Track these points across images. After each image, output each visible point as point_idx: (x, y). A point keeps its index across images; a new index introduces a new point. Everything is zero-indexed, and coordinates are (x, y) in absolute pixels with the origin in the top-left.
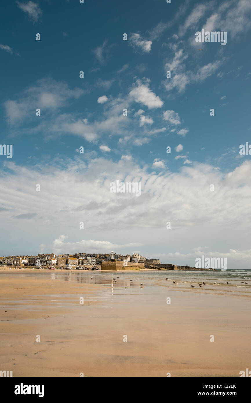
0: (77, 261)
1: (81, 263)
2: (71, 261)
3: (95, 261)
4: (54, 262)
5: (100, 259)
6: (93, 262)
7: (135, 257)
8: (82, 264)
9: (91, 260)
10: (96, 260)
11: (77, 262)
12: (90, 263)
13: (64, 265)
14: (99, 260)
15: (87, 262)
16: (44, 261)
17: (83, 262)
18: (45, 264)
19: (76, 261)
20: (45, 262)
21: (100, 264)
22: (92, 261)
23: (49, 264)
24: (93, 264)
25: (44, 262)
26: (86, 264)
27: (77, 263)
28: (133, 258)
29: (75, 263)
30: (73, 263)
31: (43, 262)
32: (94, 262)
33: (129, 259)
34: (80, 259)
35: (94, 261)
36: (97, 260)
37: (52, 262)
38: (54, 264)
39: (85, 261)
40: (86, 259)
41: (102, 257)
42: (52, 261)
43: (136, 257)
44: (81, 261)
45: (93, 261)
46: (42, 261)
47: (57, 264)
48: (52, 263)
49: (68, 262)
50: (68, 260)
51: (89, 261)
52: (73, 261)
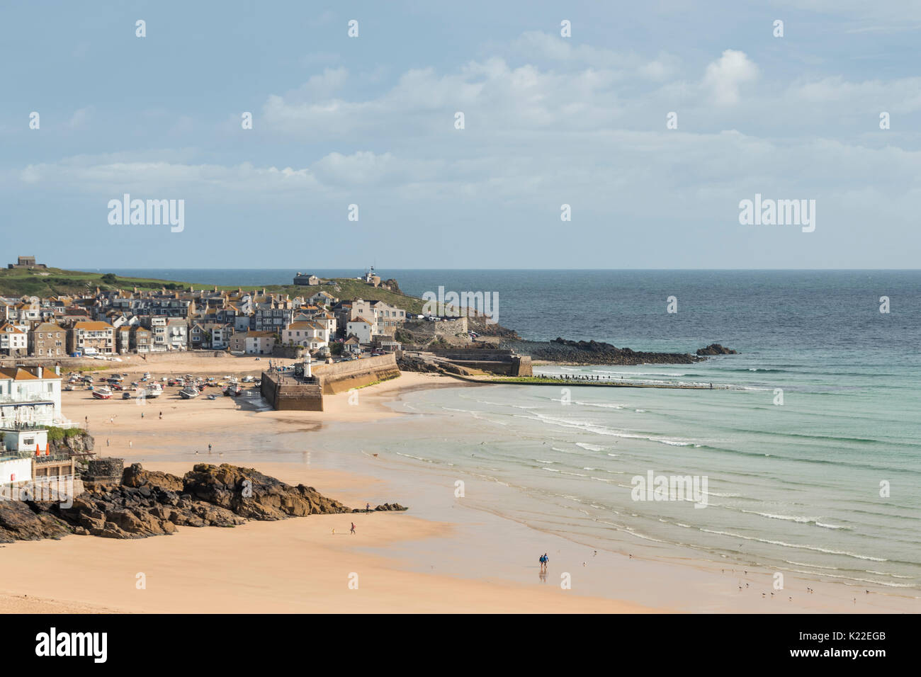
0: (111, 336)
1: (125, 343)
2: (86, 337)
4: (19, 341)
5: (200, 322)
6: (175, 338)
7: (357, 320)
8: (133, 346)
9: (166, 329)
10: (189, 328)
11: (110, 341)
12: (165, 341)
13: (60, 353)
14: (201, 327)
15: (153, 340)
17: (132, 336)
19: (104, 334)
21: (204, 345)
22: (172, 335)
24: (176, 346)
26: (144, 346)
27: (112, 345)
28: (349, 324)
29: (102, 344)
30: (95, 343)
32: (181, 339)
33: (330, 326)
34: (118, 323)
35: (180, 335)
36: (192, 331)
37: (12, 341)
38: (18, 351)
39: (142, 334)
40: (147, 326)
41: (213, 316)
42: (12, 336)
43: (360, 315)
44: (125, 334)
45: (176, 333)
47: (31, 351)
48: (12, 346)
49: (75, 340)
50: (76, 333)
51: (158, 334)
52: (94, 336)
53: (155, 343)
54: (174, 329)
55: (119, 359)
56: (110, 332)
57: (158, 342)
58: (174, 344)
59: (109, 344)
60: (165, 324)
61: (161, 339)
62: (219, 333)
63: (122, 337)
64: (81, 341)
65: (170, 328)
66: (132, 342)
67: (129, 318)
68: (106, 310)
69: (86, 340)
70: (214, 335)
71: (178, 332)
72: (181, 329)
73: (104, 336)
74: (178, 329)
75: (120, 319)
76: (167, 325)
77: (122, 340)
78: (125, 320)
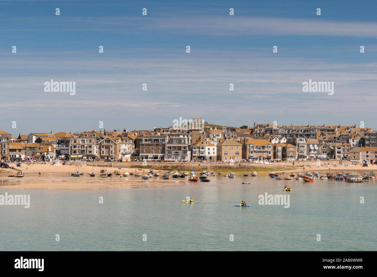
0: (271, 149)
1: (280, 154)
2: (255, 150)
3: (316, 148)
4: (211, 151)
5: (327, 142)
6: (312, 152)
8: (284, 157)
9: (306, 146)
10: (320, 146)
11: (270, 153)
12: (305, 153)
13: (239, 158)
14: (328, 145)
16: (185, 148)
17: (284, 149)
18: (188, 158)
20: (189, 153)
22: (310, 150)
23: (200, 157)
25: (185, 152)
26: (292, 157)
27: (271, 155)
29: (265, 155)
30: (260, 154)
31: (180, 152)
32: (316, 153)
34: (274, 141)
35: (315, 150)
36: (322, 147)
37: (207, 151)
38: (211, 158)
39: (291, 149)
40: (294, 144)
42: (207, 148)
44: (280, 148)
45: (312, 147)
46: (180, 148)
47: (219, 158)
48: (207, 154)
49: (248, 151)
50: (248, 147)
51: (301, 148)
52: (260, 149)
53: (298, 154)
54: (311, 146)
55: (276, 164)
56: (270, 147)
57: (300, 154)
58: (311, 155)
59: (270, 155)
60: (305, 142)
61: (302, 152)
62: (340, 148)
63: (278, 150)
64: (252, 153)
65: (308, 145)
66: (283, 154)
67: (280, 139)
68: (264, 134)
69: (255, 152)
70: (337, 150)
71: (313, 148)
72: (316, 146)
73: (266, 149)
74: (313, 145)
75: (275, 139)
76: (306, 142)
77: (277, 152)
78: (278, 140)
